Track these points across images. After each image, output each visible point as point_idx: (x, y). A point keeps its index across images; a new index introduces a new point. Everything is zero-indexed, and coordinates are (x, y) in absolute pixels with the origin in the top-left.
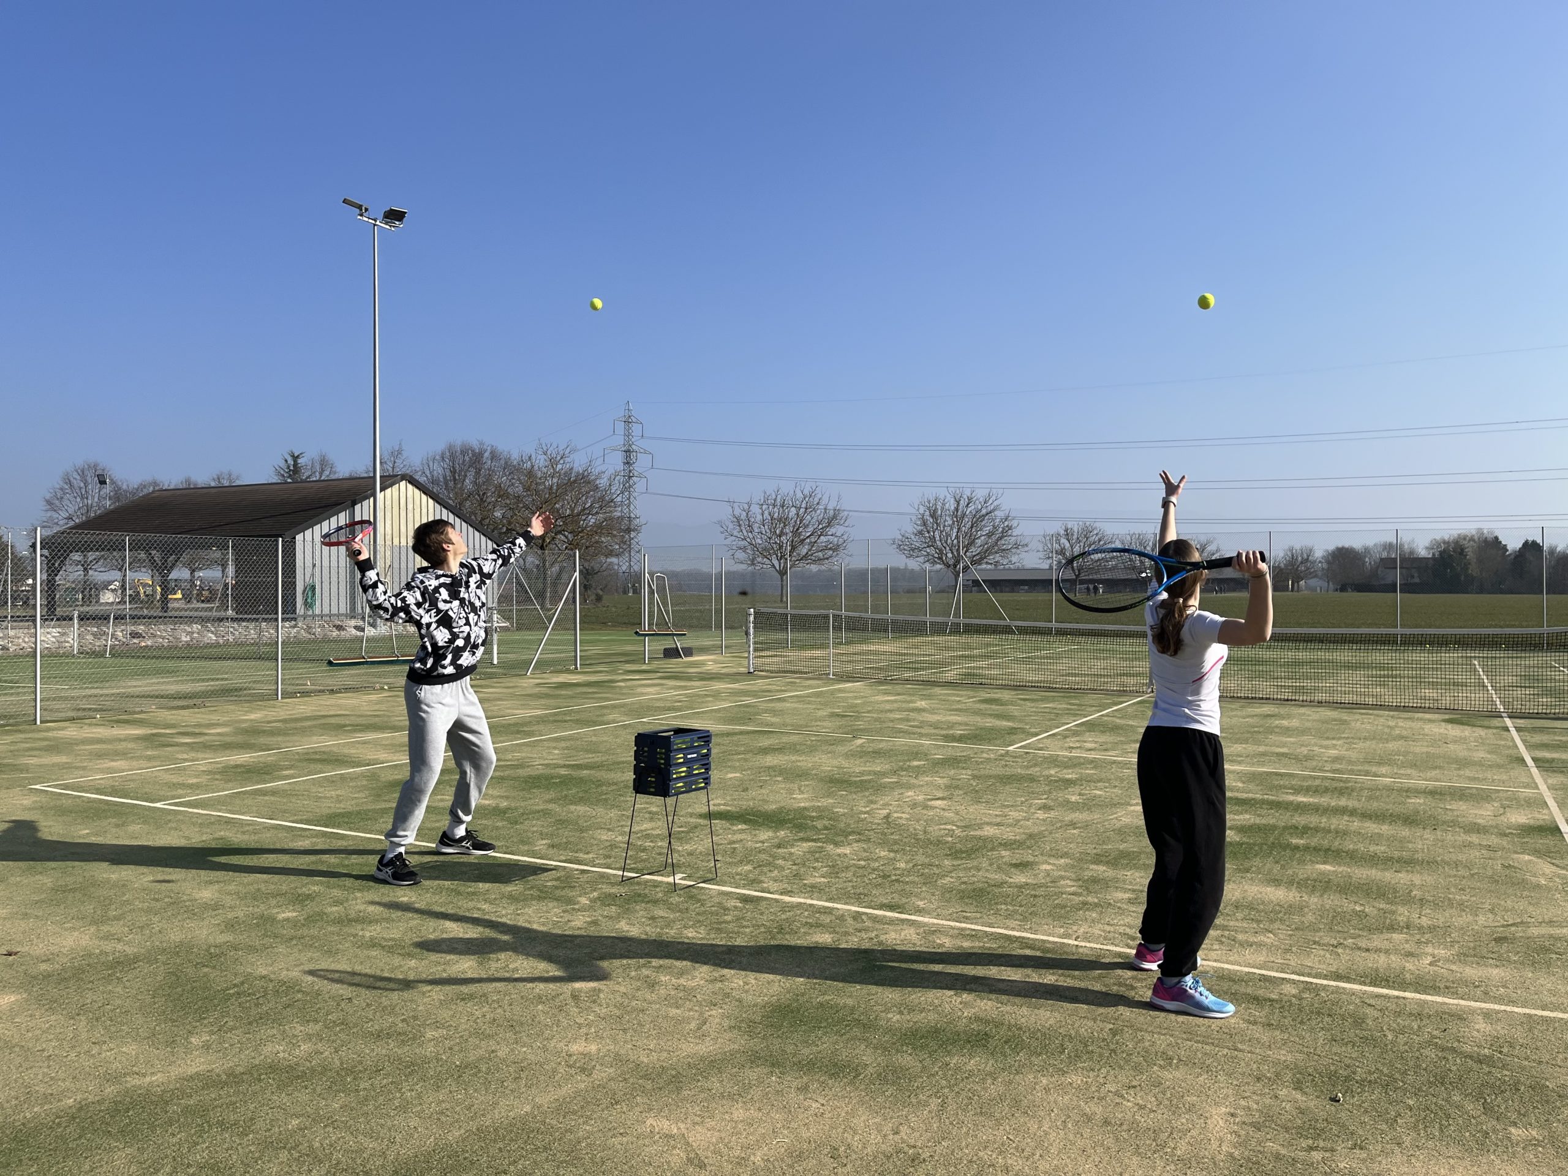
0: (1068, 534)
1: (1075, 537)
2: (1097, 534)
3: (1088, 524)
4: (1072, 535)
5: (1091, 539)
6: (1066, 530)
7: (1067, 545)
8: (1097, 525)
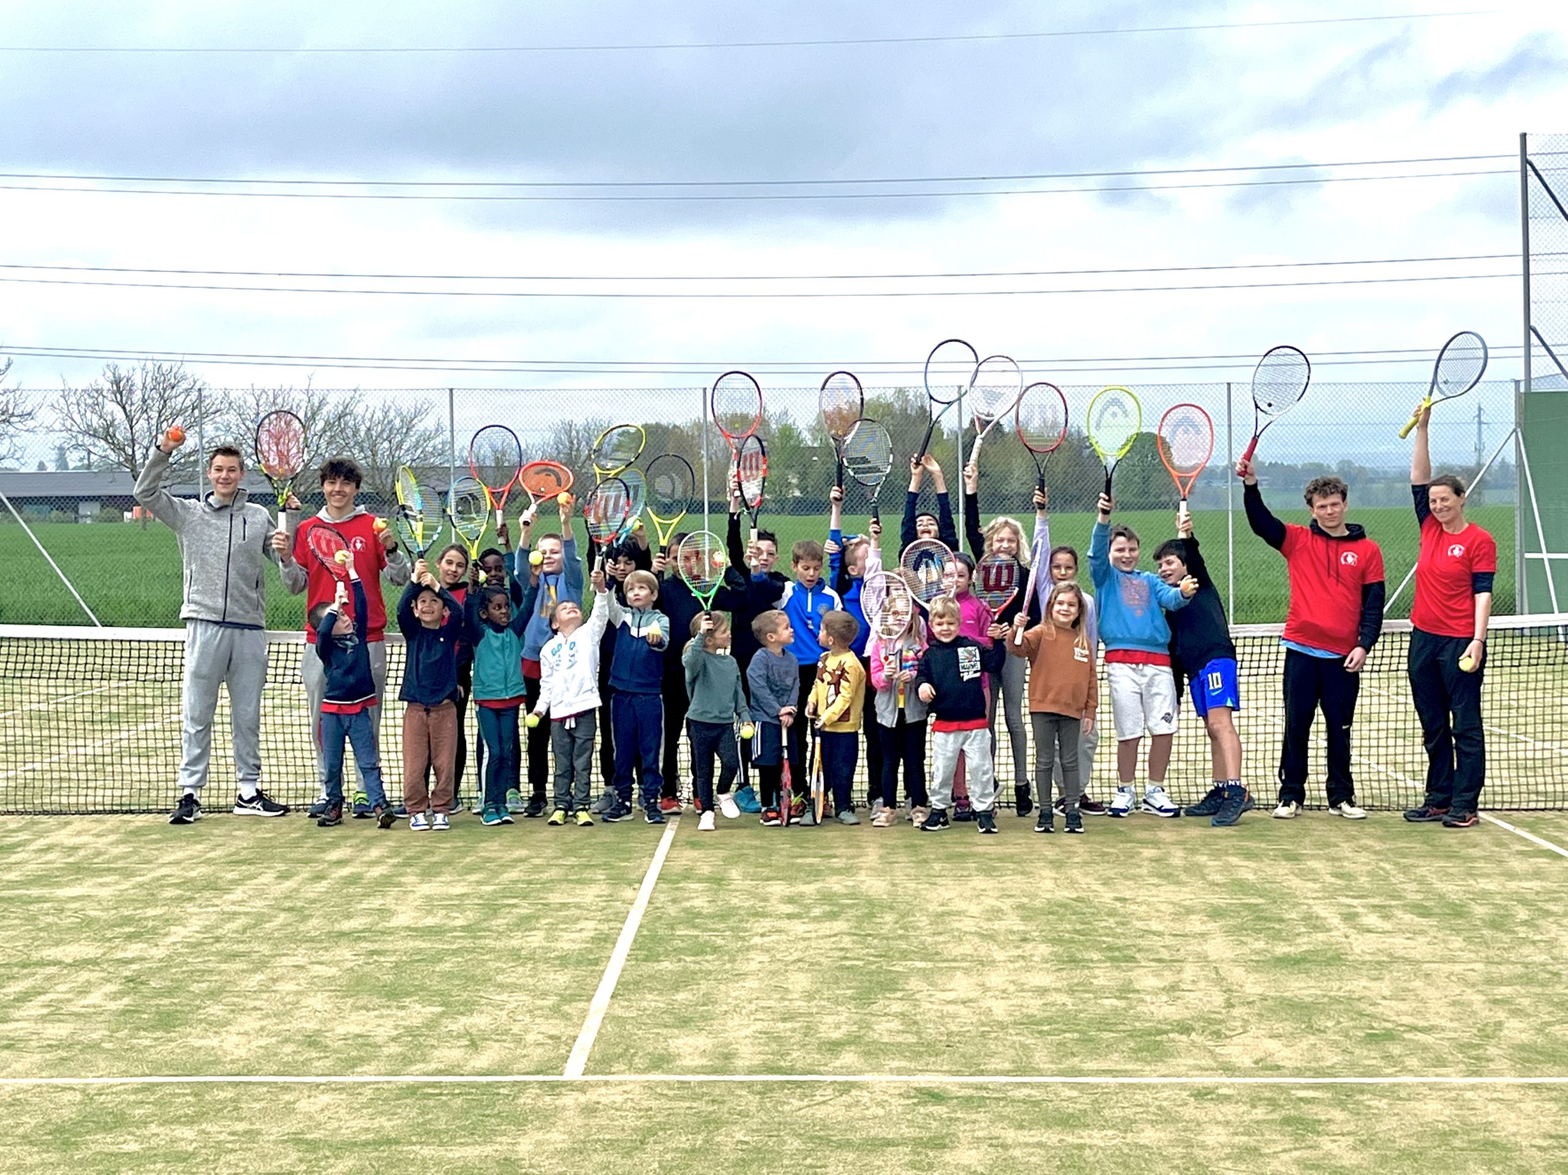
0: (120, 389)
1: (137, 396)
2: (188, 391)
3: (166, 366)
4: (131, 391)
5: (177, 403)
6: (117, 382)
7: (120, 415)
8: (188, 369)
